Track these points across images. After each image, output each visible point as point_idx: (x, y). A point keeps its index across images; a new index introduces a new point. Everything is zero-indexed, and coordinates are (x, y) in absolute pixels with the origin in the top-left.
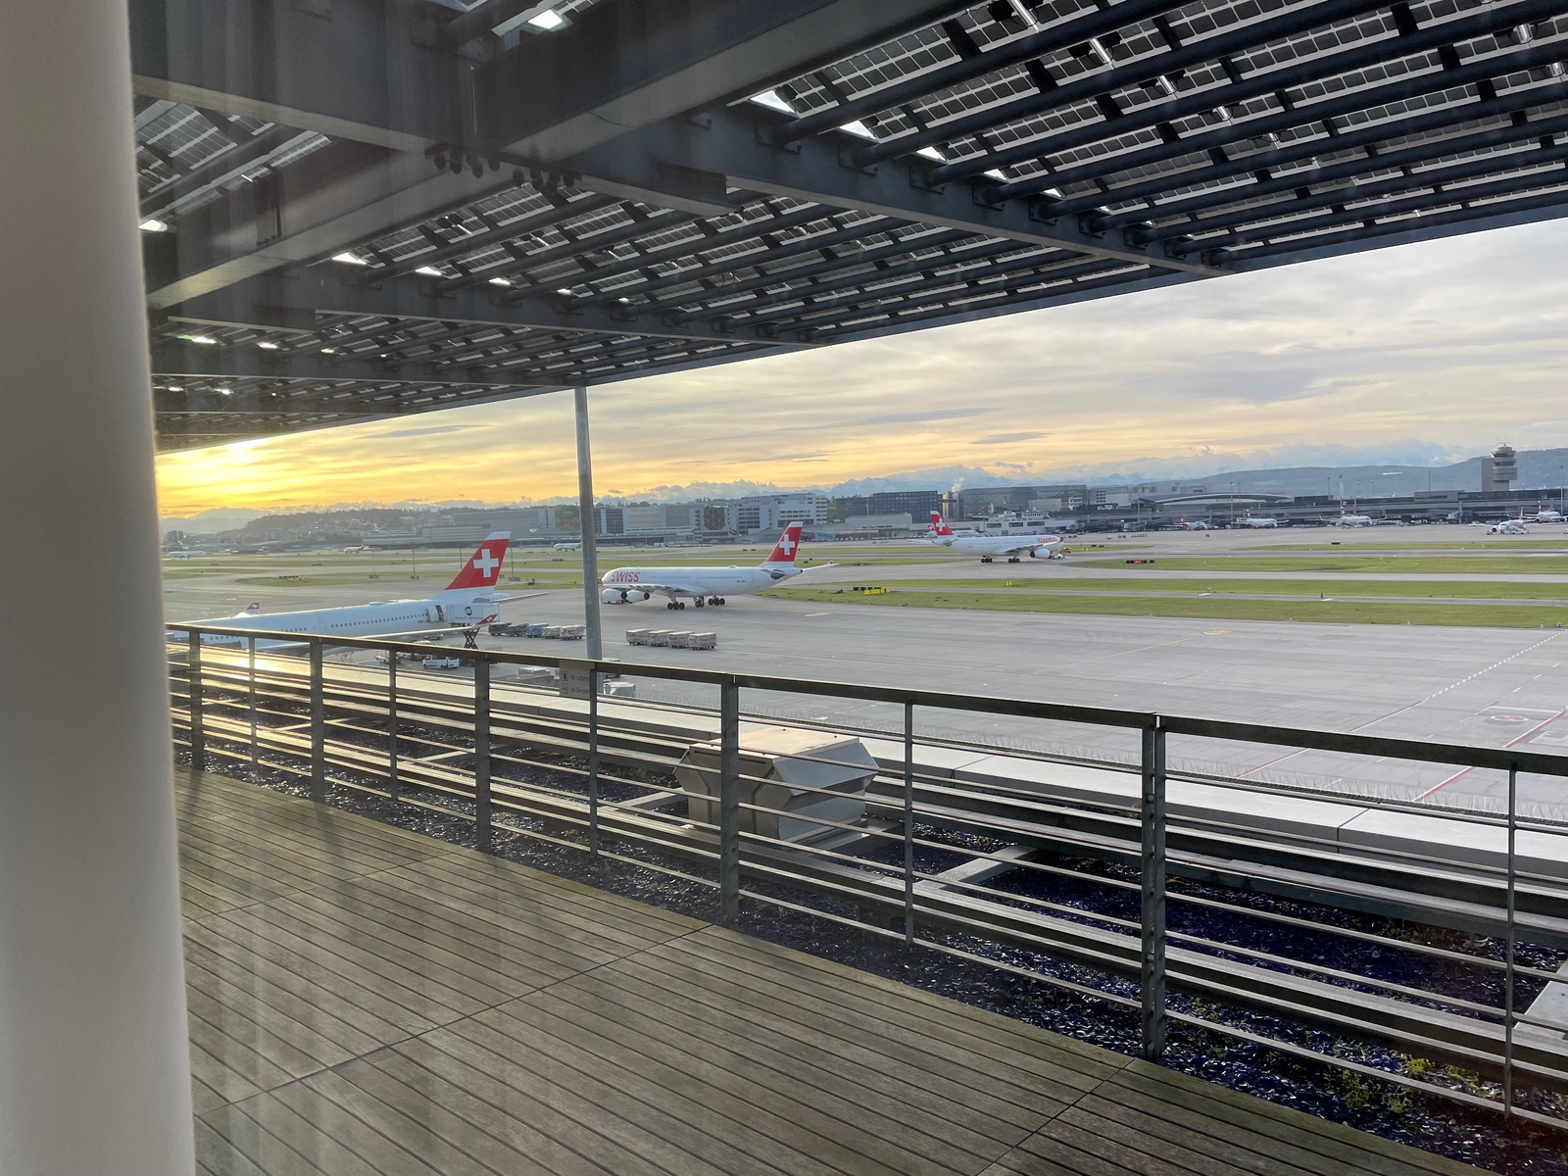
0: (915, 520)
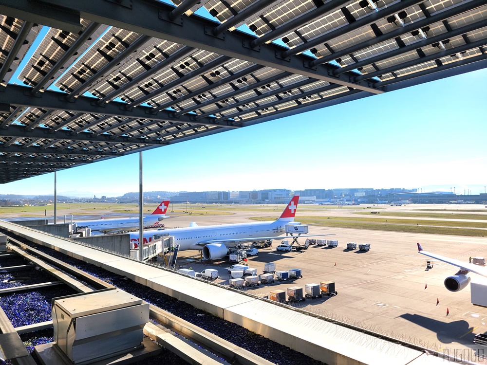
0: (317, 198)
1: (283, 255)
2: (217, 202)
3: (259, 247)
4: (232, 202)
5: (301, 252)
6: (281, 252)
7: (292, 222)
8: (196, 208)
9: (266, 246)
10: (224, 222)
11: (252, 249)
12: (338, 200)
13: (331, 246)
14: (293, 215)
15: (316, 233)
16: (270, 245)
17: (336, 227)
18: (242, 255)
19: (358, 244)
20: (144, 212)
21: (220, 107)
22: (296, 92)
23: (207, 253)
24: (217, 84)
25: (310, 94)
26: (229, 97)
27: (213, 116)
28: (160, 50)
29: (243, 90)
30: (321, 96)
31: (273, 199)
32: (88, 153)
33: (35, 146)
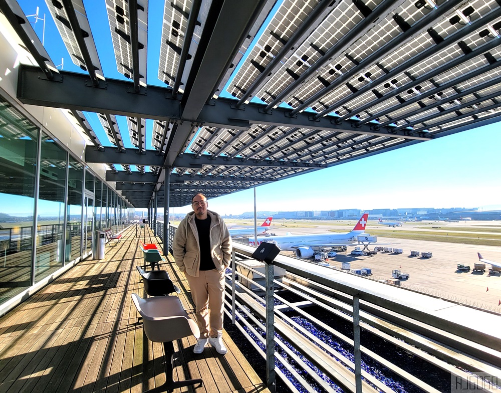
1: (356, 257)
2: (305, 219)
3: (337, 251)
4: (316, 219)
5: (371, 256)
6: (355, 255)
7: (362, 233)
8: (290, 223)
9: (343, 251)
10: (310, 233)
11: (331, 252)
12: (402, 217)
13: (397, 253)
14: (364, 228)
15: (382, 242)
16: (346, 250)
17: (401, 238)
18: (324, 256)
19: (421, 251)
20: (257, 225)
21: (313, 156)
22: (365, 144)
23: (299, 253)
24: (313, 144)
25: (375, 144)
26: (319, 151)
27: (307, 162)
28: (281, 130)
29: (329, 146)
30: (383, 145)
31: (347, 217)
32: (229, 188)
33: (195, 185)
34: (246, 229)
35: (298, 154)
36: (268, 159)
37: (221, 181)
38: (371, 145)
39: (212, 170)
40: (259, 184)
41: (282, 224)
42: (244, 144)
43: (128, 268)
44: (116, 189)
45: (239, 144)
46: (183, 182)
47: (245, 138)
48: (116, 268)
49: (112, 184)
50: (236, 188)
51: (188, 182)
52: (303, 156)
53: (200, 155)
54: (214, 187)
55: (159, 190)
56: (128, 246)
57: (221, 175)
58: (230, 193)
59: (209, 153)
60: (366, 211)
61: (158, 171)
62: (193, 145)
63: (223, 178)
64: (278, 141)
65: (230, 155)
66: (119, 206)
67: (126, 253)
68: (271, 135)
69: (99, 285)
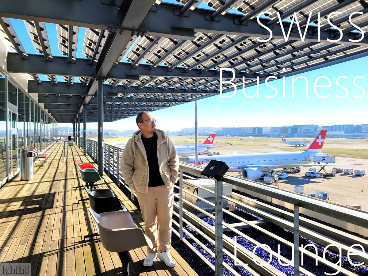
1: (311, 180)
2: (253, 136)
3: (289, 173)
4: (265, 136)
5: (328, 179)
6: (310, 177)
7: (319, 153)
8: (236, 140)
9: (295, 172)
10: (258, 152)
11: (282, 174)
12: (367, 134)
13: (358, 175)
14: (321, 147)
15: (341, 163)
16: (299, 171)
17: (364, 158)
18: (274, 178)
20: (198, 143)
21: (264, 66)
22: (324, 52)
23: (245, 174)
24: (264, 53)
25: (335, 53)
26: (272, 60)
27: (258, 73)
28: (229, 37)
29: (283, 55)
30: (345, 53)
31: (302, 133)
32: (168, 101)
33: (129, 98)
34: (186, 147)
35: (247, 64)
36: (213, 69)
37: (158, 94)
38: (330, 53)
39: (150, 81)
40: (202, 97)
41: (227, 142)
42: (187, 53)
43: (62, 189)
44: (39, 102)
45: (181, 53)
46: (116, 94)
47: (188, 46)
48: (49, 189)
49: (35, 96)
50: (175, 101)
51: (121, 94)
52: (253, 66)
53: (137, 65)
54: (150, 100)
55: (89, 103)
56: (57, 166)
57: (159, 86)
58: (169, 107)
59: (147, 62)
60: (324, 127)
61: (88, 82)
62: (129, 54)
63: (162, 90)
64: (225, 49)
65: (171, 64)
66: (41, 120)
67: (56, 173)
68: (217, 42)
69: (34, 206)
